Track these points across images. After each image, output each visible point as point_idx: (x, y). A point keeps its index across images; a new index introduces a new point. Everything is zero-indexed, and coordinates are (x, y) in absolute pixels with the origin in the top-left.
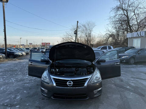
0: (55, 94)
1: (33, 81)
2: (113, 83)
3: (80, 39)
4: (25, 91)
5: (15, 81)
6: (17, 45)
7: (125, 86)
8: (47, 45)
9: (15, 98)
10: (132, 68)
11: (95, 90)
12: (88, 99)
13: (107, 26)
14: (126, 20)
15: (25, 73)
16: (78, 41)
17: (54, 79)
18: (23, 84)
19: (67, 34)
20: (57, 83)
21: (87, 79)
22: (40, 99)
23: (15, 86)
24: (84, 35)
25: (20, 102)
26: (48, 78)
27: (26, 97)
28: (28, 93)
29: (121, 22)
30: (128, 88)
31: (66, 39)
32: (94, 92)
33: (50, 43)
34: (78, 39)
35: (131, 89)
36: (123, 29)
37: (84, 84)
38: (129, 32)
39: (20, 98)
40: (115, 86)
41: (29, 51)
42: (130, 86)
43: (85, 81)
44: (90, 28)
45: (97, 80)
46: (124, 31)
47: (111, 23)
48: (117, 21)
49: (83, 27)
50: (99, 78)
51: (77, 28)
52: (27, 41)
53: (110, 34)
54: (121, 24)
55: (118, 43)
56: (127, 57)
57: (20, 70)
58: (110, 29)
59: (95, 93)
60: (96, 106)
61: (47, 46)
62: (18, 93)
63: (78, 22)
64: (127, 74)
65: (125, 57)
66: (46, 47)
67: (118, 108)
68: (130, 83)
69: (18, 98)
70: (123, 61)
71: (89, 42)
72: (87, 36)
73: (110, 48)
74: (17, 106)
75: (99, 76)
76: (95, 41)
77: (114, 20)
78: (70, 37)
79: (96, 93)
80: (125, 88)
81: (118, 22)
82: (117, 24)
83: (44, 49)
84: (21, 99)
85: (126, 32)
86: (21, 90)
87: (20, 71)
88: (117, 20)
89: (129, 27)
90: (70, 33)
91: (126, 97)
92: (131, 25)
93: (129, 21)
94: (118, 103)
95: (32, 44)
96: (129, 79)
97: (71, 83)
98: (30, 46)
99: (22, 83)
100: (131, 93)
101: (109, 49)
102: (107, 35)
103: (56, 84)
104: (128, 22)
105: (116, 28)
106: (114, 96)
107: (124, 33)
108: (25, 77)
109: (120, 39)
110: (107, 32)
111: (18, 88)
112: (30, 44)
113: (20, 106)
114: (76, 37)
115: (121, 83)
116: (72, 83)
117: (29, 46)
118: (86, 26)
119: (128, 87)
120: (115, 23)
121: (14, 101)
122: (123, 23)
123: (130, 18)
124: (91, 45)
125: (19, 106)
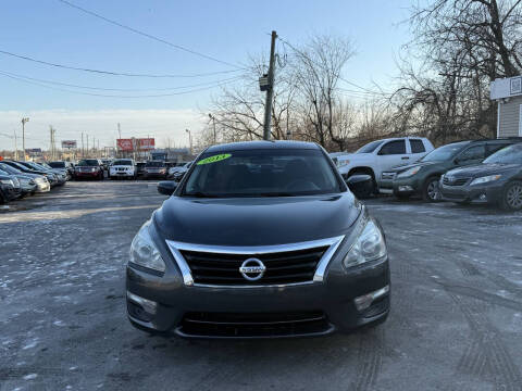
0: (189, 315)
1: (89, 285)
2: (434, 281)
3: (284, 115)
4: (57, 323)
5: (9, 285)
6: (11, 154)
7: (486, 291)
8: (139, 150)
9: (16, 347)
10: (515, 223)
11: (359, 295)
12: (330, 334)
13: (404, 53)
14: (486, 24)
15: (51, 257)
16: (277, 125)
17: (183, 253)
18: (48, 297)
19: (228, 95)
20: (195, 268)
21: (325, 249)
22: (125, 346)
23: (14, 304)
24: (301, 99)
25: (40, 361)
26: (156, 251)
27: (65, 343)
28: (72, 327)
29: (462, 35)
30: (504, 296)
31: (226, 120)
32: (354, 306)
33: (152, 141)
34: (277, 116)
35: (517, 300)
36: (474, 67)
37: (314, 270)
38: (499, 76)
39: (38, 345)
40: (443, 292)
41: (62, 174)
42: (509, 287)
43: (318, 259)
44: (330, 67)
45: (369, 255)
46: (478, 76)
47: (422, 39)
48: (448, 30)
49: (295, 61)
50: (378, 248)
51: (272, 61)
52: (52, 132)
53: (418, 88)
54: (466, 41)
55: (453, 127)
56: (494, 178)
57: (28, 248)
58: (417, 65)
59: (361, 308)
60: (367, 364)
61: (143, 154)
62: (28, 330)
63: (274, 35)
64: (498, 247)
65: (487, 179)
66: (139, 159)
67: (462, 368)
68: (510, 280)
69: (32, 346)
70: (478, 196)
71: (325, 128)
72: (315, 103)
73: (418, 147)
74: (29, 377)
75: (377, 239)
76: (351, 123)
77: (432, 24)
78: (241, 108)
79: (366, 310)
80: (490, 295)
81: (452, 35)
82: (448, 44)
83: (129, 163)
84: (44, 350)
85: (486, 80)
86: (39, 316)
87: (32, 250)
88: (448, 24)
89: (499, 57)
90: (243, 89)
91: (496, 331)
92: (509, 47)
93: (500, 25)
94: (462, 353)
95: (73, 143)
96: (505, 266)
97: (258, 265)
98: (66, 156)
99: (43, 291)
100: (517, 315)
101: (413, 152)
102: (404, 92)
103: (194, 273)
104: (494, 31)
105: (443, 62)
106: (443, 327)
107: (476, 81)
108: (55, 270)
109: (460, 112)
110: (404, 82)
111: (25, 313)
112: (64, 143)
113: (40, 373)
114: (269, 107)
115: (472, 278)
116: (263, 267)
117: (60, 154)
118: (313, 57)
119: (502, 293)
120: (436, 36)
121: (15, 358)
122: (472, 38)
123: (503, 12)
124: (333, 139)
125: (35, 375)
